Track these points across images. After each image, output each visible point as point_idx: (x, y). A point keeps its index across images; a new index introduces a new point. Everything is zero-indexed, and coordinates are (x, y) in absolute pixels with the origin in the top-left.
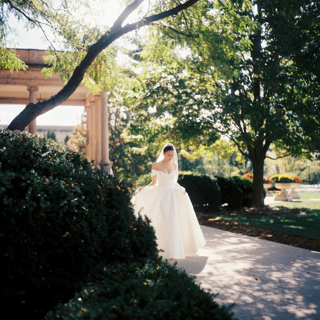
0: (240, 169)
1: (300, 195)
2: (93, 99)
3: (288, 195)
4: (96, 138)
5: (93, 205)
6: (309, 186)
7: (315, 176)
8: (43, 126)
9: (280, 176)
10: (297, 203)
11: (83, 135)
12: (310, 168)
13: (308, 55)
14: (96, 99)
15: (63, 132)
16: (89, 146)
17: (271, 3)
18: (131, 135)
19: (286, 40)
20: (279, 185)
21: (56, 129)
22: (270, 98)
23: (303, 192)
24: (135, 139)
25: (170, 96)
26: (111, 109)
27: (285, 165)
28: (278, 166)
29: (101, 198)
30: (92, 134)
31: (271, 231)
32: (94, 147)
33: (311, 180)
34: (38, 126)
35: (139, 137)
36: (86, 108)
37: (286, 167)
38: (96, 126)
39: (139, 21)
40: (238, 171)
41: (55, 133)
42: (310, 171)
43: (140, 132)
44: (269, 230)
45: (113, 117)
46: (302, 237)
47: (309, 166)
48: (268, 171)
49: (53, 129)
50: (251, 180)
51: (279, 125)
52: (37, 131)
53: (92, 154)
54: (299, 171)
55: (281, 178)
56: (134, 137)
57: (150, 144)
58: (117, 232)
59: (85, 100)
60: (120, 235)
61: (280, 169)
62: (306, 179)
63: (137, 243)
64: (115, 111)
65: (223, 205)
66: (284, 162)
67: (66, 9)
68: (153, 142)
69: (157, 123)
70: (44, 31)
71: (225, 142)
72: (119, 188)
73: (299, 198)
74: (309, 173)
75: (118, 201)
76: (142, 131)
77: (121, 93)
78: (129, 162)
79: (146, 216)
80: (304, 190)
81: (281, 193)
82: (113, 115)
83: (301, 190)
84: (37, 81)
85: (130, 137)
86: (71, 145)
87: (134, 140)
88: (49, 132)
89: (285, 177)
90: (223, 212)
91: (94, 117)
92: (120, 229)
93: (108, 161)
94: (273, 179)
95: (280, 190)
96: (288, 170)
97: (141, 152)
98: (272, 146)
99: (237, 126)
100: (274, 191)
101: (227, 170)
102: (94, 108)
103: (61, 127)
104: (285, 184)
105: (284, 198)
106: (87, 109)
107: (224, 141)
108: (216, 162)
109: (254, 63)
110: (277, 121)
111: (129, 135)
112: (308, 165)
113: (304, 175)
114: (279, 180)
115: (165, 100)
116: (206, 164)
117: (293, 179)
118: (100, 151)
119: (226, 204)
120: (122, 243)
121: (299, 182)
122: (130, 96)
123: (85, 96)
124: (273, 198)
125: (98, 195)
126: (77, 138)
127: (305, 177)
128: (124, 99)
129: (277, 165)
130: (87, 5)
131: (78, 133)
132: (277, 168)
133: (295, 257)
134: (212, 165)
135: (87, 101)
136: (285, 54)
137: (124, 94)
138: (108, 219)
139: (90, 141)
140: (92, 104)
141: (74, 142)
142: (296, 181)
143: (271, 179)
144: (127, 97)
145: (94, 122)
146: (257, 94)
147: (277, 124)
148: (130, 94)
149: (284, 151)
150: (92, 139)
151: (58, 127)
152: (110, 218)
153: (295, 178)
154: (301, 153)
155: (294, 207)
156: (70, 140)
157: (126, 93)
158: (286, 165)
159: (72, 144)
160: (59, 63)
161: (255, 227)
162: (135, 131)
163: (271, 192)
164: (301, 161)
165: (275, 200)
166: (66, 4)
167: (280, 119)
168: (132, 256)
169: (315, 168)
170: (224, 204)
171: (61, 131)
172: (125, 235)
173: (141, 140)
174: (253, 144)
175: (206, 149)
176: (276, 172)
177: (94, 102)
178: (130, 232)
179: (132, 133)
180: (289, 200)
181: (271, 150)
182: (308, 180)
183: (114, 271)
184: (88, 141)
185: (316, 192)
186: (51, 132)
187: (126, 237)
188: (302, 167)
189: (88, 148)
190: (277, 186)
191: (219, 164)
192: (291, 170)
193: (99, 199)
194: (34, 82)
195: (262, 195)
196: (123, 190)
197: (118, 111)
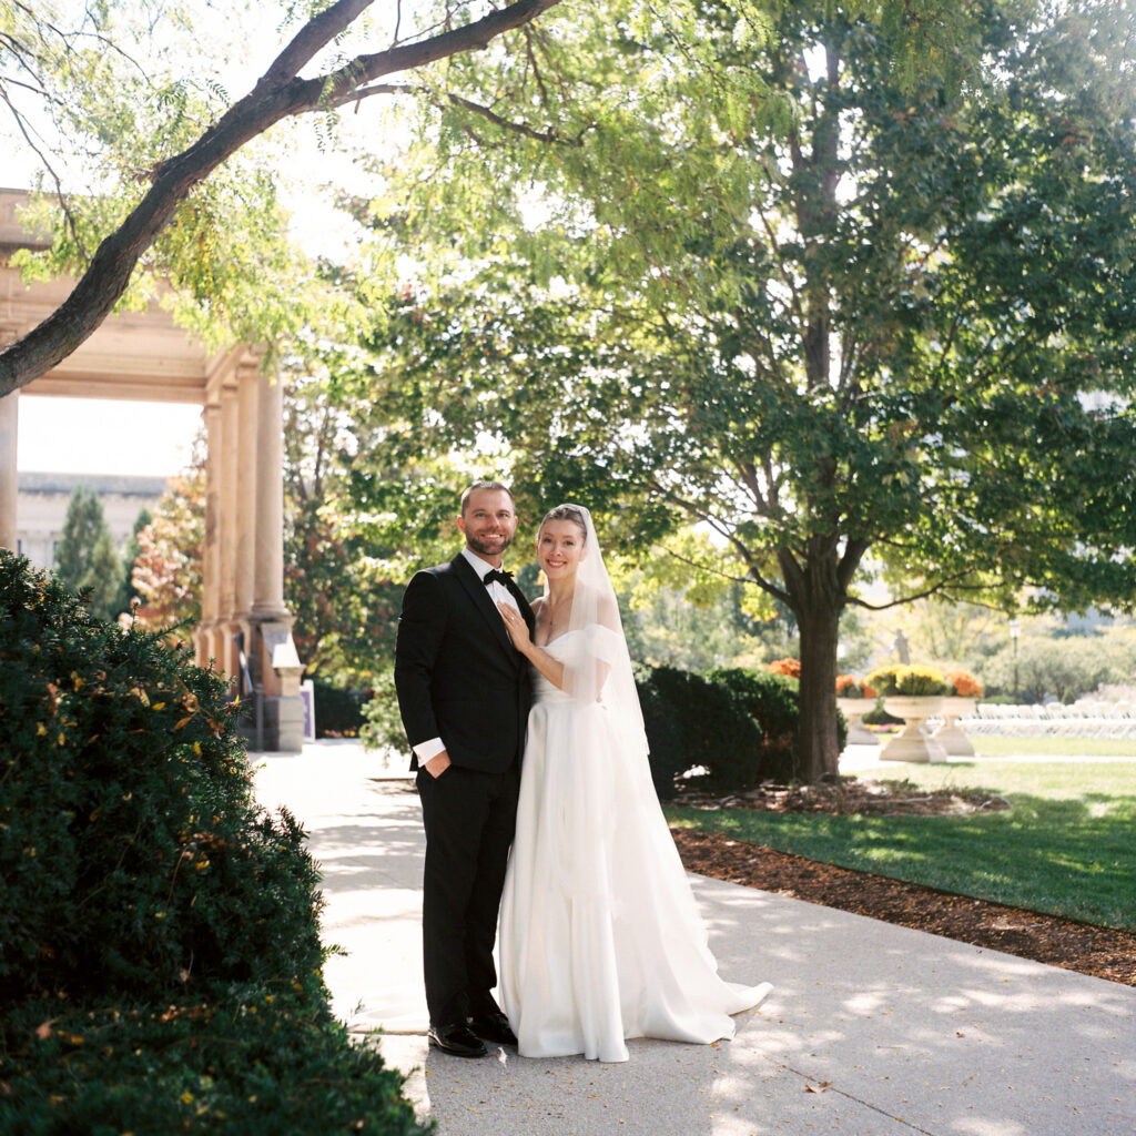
0: (768, 644)
1: (973, 740)
2: (230, 379)
3: (932, 741)
4: (240, 519)
5: (12, 763)
6: (1014, 709)
7: (1039, 675)
8: (57, 476)
9: (902, 672)
10: (956, 772)
11: (197, 512)
12: (1020, 644)
13: (1002, 230)
14: (243, 380)
15: (132, 500)
16: (215, 549)
17: (873, 38)
18: (353, 511)
19: (926, 176)
20: (896, 704)
21: (105, 487)
22: (864, 385)
23: (987, 731)
24: (370, 524)
25: (502, 369)
26: (302, 418)
27: (929, 632)
28: (905, 635)
29: (52, 733)
30: (227, 507)
31: (847, 870)
32: (232, 554)
33: (1021, 688)
34: (27, 475)
35: (387, 518)
36: (208, 408)
37: (933, 640)
38: (240, 477)
39: (338, 68)
40: (762, 651)
41: (101, 501)
42: (1019, 654)
43: (388, 499)
44: (840, 868)
45: (310, 445)
46: (958, 895)
47: (1015, 639)
48: (871, 652)
49: (95, 487)
50: (793, 685)
51: (896, 482)
52: (21, 490)
53: (223, 579)
54: (980, 657)
55: (905, 679)
56: (365, 518)
57: (425, 545)
58: (118, 873)
59: (202, 383)
60: (130, 886)
61: (911, 645)
62: (1005, 683)
63: (210, 919)
64: (318, 424)
65: (687, 774)
66: (927, 621)
67: (102, 34)
68: (434, 534)
69: (453, 469)
70: (15, 112)
71: (703, 542)
72: (144, 698)
73: (971, 753)
74: (1015, 662)
75: (132, 752)
76: (397, 498)
77: (321, 355)
78: (365, 612)
79: (284, 812)
80: (995, 722)
81: (905, 734)
82: (311, 440)
83: (984, 722)
84: (25, 307)
85: (351, 518)
86: (152, 546)
87: (364, 530)
88: (78, 497)
89: (921, 674)
90: (685, 800)
91: (235, 443)
92: (134, 863)
93: (280, 605)
94: (879, 680)
95: (900, 721)
96: (941, 650)
97: (393, 573)
98: (871, 561)
99: (745, 486)
100: (886, 727)
101: (722, 647)
102: (235, 410)
103: (125, 480)
104: (919, 700)
105: (915, 752)
106: (212, 413)
107: (698, 541)
108: (683, 618)
109: (807, 254)
110: (889, 468)
111: (347, 510)
112: (1013, 635)
113: (997, 671)
114: (898, 685)
115: (480, 385)
116: (649, 624)
117: (949, 683)
118: (251, 569)
119: (699, 771)
120: (139, 924)
121: (971, 695)
122: (353, 365)
123: (204, 368)
124: (876, 751)
125: (45, 722)
126: (174, 520)
127: (1000, 675)
128: (334, 378)
129: (899, 632)
130: (182, 22)
131: (181, 502)
132: (902, 644)
133: (919, 973)
134: (667, 628)
135: (209, 386)
136: (921, 224)
137: (332, 356)
138: (82, 820)
139: (217, 532)
140: (229, 395)
141: (163, 537)
142: (960, 691)
143: (871, 683)
144: (344, 369)
145: (234, 462)
146: (817, 370)
147: (887, 480)
148: (354, 359)
149: (918, 582)
150: (223, 521)
151: (115, 479)
152: (92, 818)
153: (959, 681)
154: (980, 587)
155: (948, 784)
156: (149, 528)
157: (340, 356)
158: (936, 633)
159: (155, 542)
160: (73, 232)
161: (791, 856)
162: (370, 496)
163: (876, 727)
164: (989, 618)
165: (885, 757)
166: (105, 15)
167: (898, 462)
168: (184, 976)
169: (1036, 644)
170: (690, 768)
171: (126, 495)
172: (156, 888)
173: (392, 531)
174: (802, 554)
175: (628, 566)
176: (896, 656)
177: (233, 388)
178: (183, 875)
179: (359, 506)
180: (933, 759)
181: (868, 579)
182: (1011, 688)
183: (75, 1040)
184: (210, 531)
185: (1034, 730)
186: (85, 499)
187: (163, 895)
188: (991, 643)
189: (210, 557)
190: (894, 706)
191: (694, 627)
192: (951, 652)
193: (43, 741)
194: (13, 310)
195: (831, 739)
196: (159, 706)
197: (331, 423)
